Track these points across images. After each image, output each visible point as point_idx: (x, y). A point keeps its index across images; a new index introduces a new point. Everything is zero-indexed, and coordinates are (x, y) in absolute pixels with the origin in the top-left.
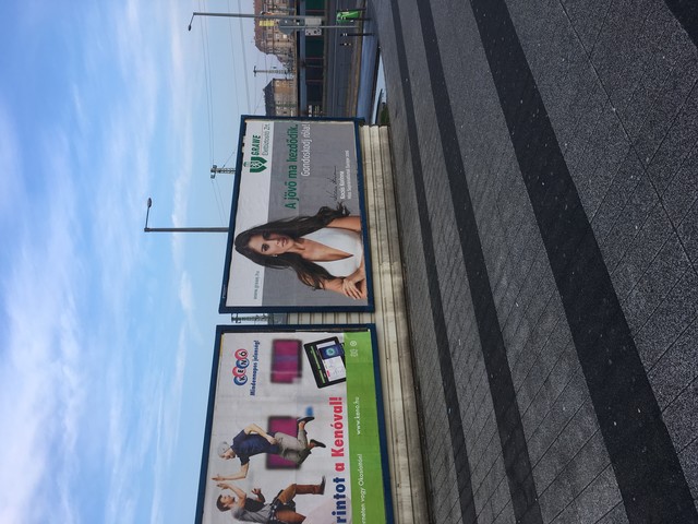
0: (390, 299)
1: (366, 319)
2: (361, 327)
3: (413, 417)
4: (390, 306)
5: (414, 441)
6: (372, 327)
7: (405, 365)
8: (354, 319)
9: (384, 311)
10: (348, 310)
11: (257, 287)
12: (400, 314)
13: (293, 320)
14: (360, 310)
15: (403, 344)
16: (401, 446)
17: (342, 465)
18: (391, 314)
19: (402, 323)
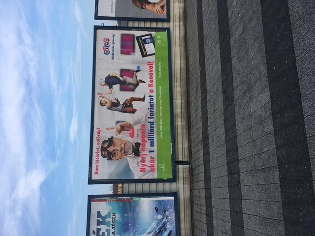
0: (177, 16)
1: (165, 25)
2: (163, 29)
3: (184, 72)
4: (177, 19)
5: (184, 82)
6: (168, 29)
7: (182, 48)
8: (160, 25)
9: (174, 21)
10: (157, 20)
11: (112, 6)
12: (182, 23)
13: (131, 24)
14: (162, 20)
15: (182, 39)
16: (178, 84)
17: (153, 90)
18: (177, 23)
19: (182, 28)
